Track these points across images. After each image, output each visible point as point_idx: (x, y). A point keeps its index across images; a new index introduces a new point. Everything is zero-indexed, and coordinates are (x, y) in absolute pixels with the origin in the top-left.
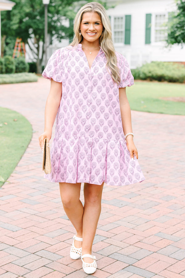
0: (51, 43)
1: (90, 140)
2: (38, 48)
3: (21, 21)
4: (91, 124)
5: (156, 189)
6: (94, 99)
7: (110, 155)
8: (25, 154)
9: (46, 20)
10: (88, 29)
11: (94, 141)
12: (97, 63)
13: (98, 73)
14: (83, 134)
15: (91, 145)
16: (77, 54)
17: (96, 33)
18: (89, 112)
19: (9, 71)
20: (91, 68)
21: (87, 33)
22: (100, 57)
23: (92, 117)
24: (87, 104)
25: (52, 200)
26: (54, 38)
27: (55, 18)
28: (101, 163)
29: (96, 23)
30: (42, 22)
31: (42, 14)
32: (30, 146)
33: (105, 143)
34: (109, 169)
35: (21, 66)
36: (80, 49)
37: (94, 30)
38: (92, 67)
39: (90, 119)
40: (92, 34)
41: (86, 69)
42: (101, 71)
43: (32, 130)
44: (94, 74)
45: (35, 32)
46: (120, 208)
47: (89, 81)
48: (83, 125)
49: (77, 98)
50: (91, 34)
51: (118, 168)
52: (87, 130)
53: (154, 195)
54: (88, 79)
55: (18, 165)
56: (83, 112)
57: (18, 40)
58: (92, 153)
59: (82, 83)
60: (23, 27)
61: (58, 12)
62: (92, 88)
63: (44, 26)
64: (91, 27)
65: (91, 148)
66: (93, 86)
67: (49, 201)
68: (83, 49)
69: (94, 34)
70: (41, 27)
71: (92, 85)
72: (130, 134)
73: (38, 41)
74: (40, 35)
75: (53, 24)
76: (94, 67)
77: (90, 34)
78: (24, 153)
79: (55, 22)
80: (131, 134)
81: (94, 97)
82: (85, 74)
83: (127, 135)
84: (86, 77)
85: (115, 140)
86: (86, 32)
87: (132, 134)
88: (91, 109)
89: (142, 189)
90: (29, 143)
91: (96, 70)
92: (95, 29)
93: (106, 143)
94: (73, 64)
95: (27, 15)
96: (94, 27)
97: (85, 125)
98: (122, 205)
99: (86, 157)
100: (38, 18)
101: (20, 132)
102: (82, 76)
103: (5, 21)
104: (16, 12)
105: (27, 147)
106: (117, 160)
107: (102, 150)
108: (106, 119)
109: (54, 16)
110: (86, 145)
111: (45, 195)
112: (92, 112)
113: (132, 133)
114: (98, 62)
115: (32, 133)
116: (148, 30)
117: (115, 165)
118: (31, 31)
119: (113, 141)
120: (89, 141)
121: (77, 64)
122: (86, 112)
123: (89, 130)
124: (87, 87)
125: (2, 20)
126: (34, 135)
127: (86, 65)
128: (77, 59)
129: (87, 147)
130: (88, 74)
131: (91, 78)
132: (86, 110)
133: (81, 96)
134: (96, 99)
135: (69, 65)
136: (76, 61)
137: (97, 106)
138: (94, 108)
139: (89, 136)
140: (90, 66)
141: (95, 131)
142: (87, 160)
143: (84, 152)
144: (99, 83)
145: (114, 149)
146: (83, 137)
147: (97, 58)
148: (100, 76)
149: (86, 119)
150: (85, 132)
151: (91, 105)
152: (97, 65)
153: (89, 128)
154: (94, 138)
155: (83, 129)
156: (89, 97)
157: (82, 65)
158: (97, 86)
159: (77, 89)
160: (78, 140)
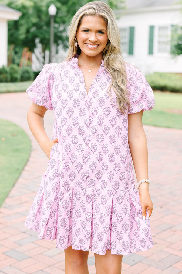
0: (57, 53)
1: (90, 191)
2: (44, 58)
3: (28, 31)
4: (89, 169)
5: (174, 234)
6: (94, 134)
7: (117, 212)
8: (20, 180)
9: (52, 31)
10: (88, 39)
11: (95, 193)
12: (97, 84)
13: (98, 98)
14: (78, 184)
15: (91, 198)
16: (72, 73)
17: (98, 45)
18: (87, 153)
19: (13, 80)
20: (89, 92)
21: (86, 44)
22: (102, 74)
23: (91, 160)
24: (85, 141)
26: (60, 48)
27: (61, 28)
28: (104, 223)
29: (100, 32)
30: (49, 33)
31: (48, 24)
32: (27, 168)
33: (110, 195)
34: (116, 232)
35: (26, 75)
36: (76, 65)
37: (96, 42)
38: (91, 90)
39: (89, 163)
40: (93, 46)
41: (82, 94)
42: (102, 94)
43: (31, 146)
44: (93, 99)
45: (42, 42)
46: (132, 266)
47: (86, 109)
48: (79, 171)
49: (69, 134)
50: (91, 46)
51: (128, 229)
52: (84, 178)
54: (84, 107)
55: (10, 195)
56: (78, 154)
57: (25, 50)
58: (94, 209)
59: (76, 113)
60: (30, 36)
61: (64, 22)
62: (90, 119)
63: (50, 35)
64: (92, 37)
65: (91, 203)
66: (93, 117)
68: (79, 66)
69: (95, 46)
70: (47, 36)
71: (91, 115)
72: (144, 180)
73: (44, 51)
74: (46, 44)
75: (59, 34)
76: (93, 90)
77: (89, 45)
78: (18, 177)
79: (61, 32)
80: (146, 180)
81: (94, 131)
82: (81, 101)
83: (140, 182)
84: (83, 105)
85: (123, 191)
86: (85, 42)
87: (148, 181)
88: (89, 149)
89: (158, 234)
90: (26, 165)
91: (96, 94)
92: (97, 40)
93: (112, 196)
94: (65, 87)
95: (34, 25)
96: (96, 36)
97: (81, 172)
98: (134, 261)
99: (84, 215)
100: (45, 28)
101: (17, 150)
102: (77, 103)
103: (13, 31)
104: (23, 22)
105: (23, 169)
106: (126, 218)
107: (106, 205)
108: (111, 162)
110: (83, 198)
111: (37, 244)
112: (91, 153)
113: (148, 179)
114: (99, 82)
115: (31, 151)
117: (124, 226)
118: (37, 41)
119: (121, 192)
120: (87, 193)
121: (71, 88)
122: (83, 154)
123: (87, 178)
124: (84, 118)
125: (9, 30)
126: (33, 154)
127: (82, 88)
128: (71, 81)
129: (85, 202)
130: (85, 100)
131: (88, 106)
132: (82, 151)
133: (75, 132)
134: (96, 135)
135: (60, 88)
136: (69, 84)
137: (98, 144)
138: (94, 146)
139: (88, 187)
140: (87, 89)
141: (95, 179)
142: (85, 220)
143: (80, 208)
144: (100, 112)
145: (122, 204)
146: (79, 189)
147: (98, 77)
148: (101, 102)
149: (83, 164)
150: (82, 180)
151: (90, 144)
152: (97, 86)
153: (87, 176)
154: (94, 188)
155: (78, 177)
156: (87, 132)
157: (77, 88)
158: (97, 116)
159: (69, 122)
160: (70, 192)
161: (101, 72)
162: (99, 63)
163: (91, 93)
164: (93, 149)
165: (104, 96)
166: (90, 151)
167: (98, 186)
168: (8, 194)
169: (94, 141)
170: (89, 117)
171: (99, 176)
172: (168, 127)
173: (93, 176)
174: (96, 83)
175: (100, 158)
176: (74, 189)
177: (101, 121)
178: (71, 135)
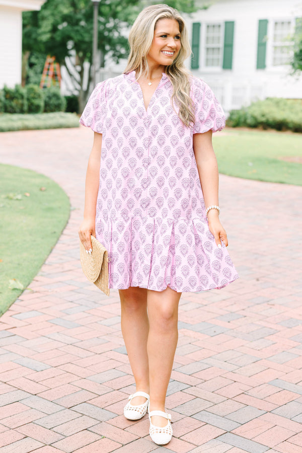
0: (103, 65)
2: (81, 73)
3: (54, 29)
4: (149, 196)
5: (271, 308)
6: (153, 156)
7: (180, 244)
8: (58, 246)
9: (96, 27)
11: (156, 223)
13: (158, 116)
14: (137, 212)
15: (152, 229)
16: (129, 88)
18: (147, 178)
19: (33, 109)
20: (148, 108)
22: (163, 88)
23: (151, 186)
24: (144, 165)
25: (101, 321)
26: (108, 57)
27: (110, 25)
30: (89, 31)
31: (89, 17)
32: (65, 232)
33: (170, 225)
34: (181, 267)
35: (53, 101)
36: (134, 79)
38: (150, 106)
39: (149, 188)
41: (140, 110)
42: (163, 111)
43: (70, 205)
44: (153, 117)
45: (77, 47)
46: (212, 336)
47: (145, 128)
48: (138, 198)
49: (125, 157)
52: (144, 206)
53: (268, 317)
54: (143, 125)
55: (47, 262)
56: (136, 179)
57: (50, 59)
59: (134, 133)
60: (58, 38)
61: (115, 15)
62: (150, 139)
63: (92, 37)
65: (152, 234)
66: (152, 137)
67: (96, 322)
70: (87, 39)
71: (150, 134)
73: (81, 61)
74: (84, 51)
75: (106, 34)
76: (153, 106)
78: (56, 243)
79: (110, 30)
80: (216, 207)
81: (154, 153)
82: (138, 118)
83: (208, 209)
84: (141, 123)
85: (185, 220)
87: (218, 208)
88: (149, 173)
89: (249, 307)
90: (64, 228)
91: (155, 111)
93: (172, 225)
94: (121, 104)
95: (65, 18)
97: (140, 199)
98: (215, 332)
99: (143, 247)
100: (83, 23)
101: (50, 209)
102: (134, 121)
103: (29, 28)
104: (46, 13)
105: (62, 233)
109: (108, 22)
110: (143, 228)
111: (89, 313)
112: (151, 177)
114: (160, 97)
115: (70, 211)
116: (262, 46)
118: (70, 45)
119: (183, 221)
121: (127, 104)
122: (141, 178)
123: (147, 206)
124: (143, 138)
125: (24, 26)
126: (73, 214)
127: (140, 103)
128: (128, 96)
129: (145, 233)
130: (143, 117)
131: (147, 124)
132: (141, 175)
133: (133, 154)
134: (156, 157)
135: (115, 105)
136: (125, 99)
137: (158, 167)
138: (154, 170)
139: (148, 215)
140: (146, 106)
141: (156, 207)
142: (144, 253)
143: (139, 240)
144: (161, 131)
145: (186, 235)
146: (138, 217)
147: (158, 92)
148: (161, 120)
149: (142, 190)
150: (141, 208)
151: (149, 167)
152: (157, 103)
153: (147, 203)
154: (155, 217)
155: (137, 205)
156: (146, 154)
157: (134, 104)
158: (157, 136)
159: (126, 143)
160: (129, 221)
161: (162, 86)
162: (160, 76)
163: (150, 110)
164: (154, 172)
165: (165, 113)
166: (149, 175)
167: (159, 214)
168: (45, 261)
169: (154, 163)
170: (148, 137)
171: (159, 203)
172: (282, 183)
173: (153, 204)
174: (156, 98)
175: (160, 183)
176: (132, 218)
177: (161, 142)
178: (129, 158)
